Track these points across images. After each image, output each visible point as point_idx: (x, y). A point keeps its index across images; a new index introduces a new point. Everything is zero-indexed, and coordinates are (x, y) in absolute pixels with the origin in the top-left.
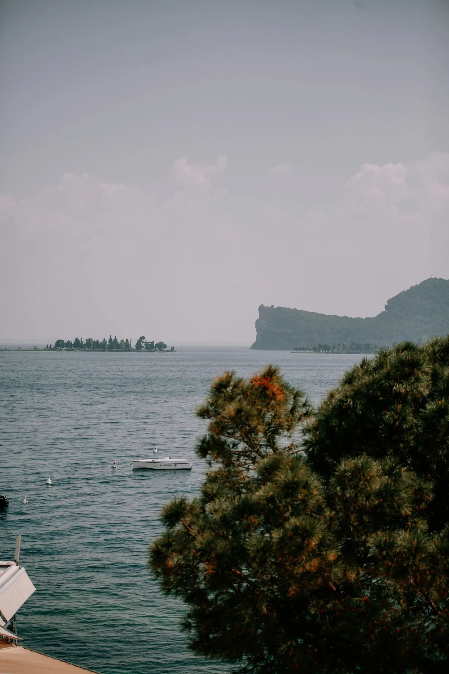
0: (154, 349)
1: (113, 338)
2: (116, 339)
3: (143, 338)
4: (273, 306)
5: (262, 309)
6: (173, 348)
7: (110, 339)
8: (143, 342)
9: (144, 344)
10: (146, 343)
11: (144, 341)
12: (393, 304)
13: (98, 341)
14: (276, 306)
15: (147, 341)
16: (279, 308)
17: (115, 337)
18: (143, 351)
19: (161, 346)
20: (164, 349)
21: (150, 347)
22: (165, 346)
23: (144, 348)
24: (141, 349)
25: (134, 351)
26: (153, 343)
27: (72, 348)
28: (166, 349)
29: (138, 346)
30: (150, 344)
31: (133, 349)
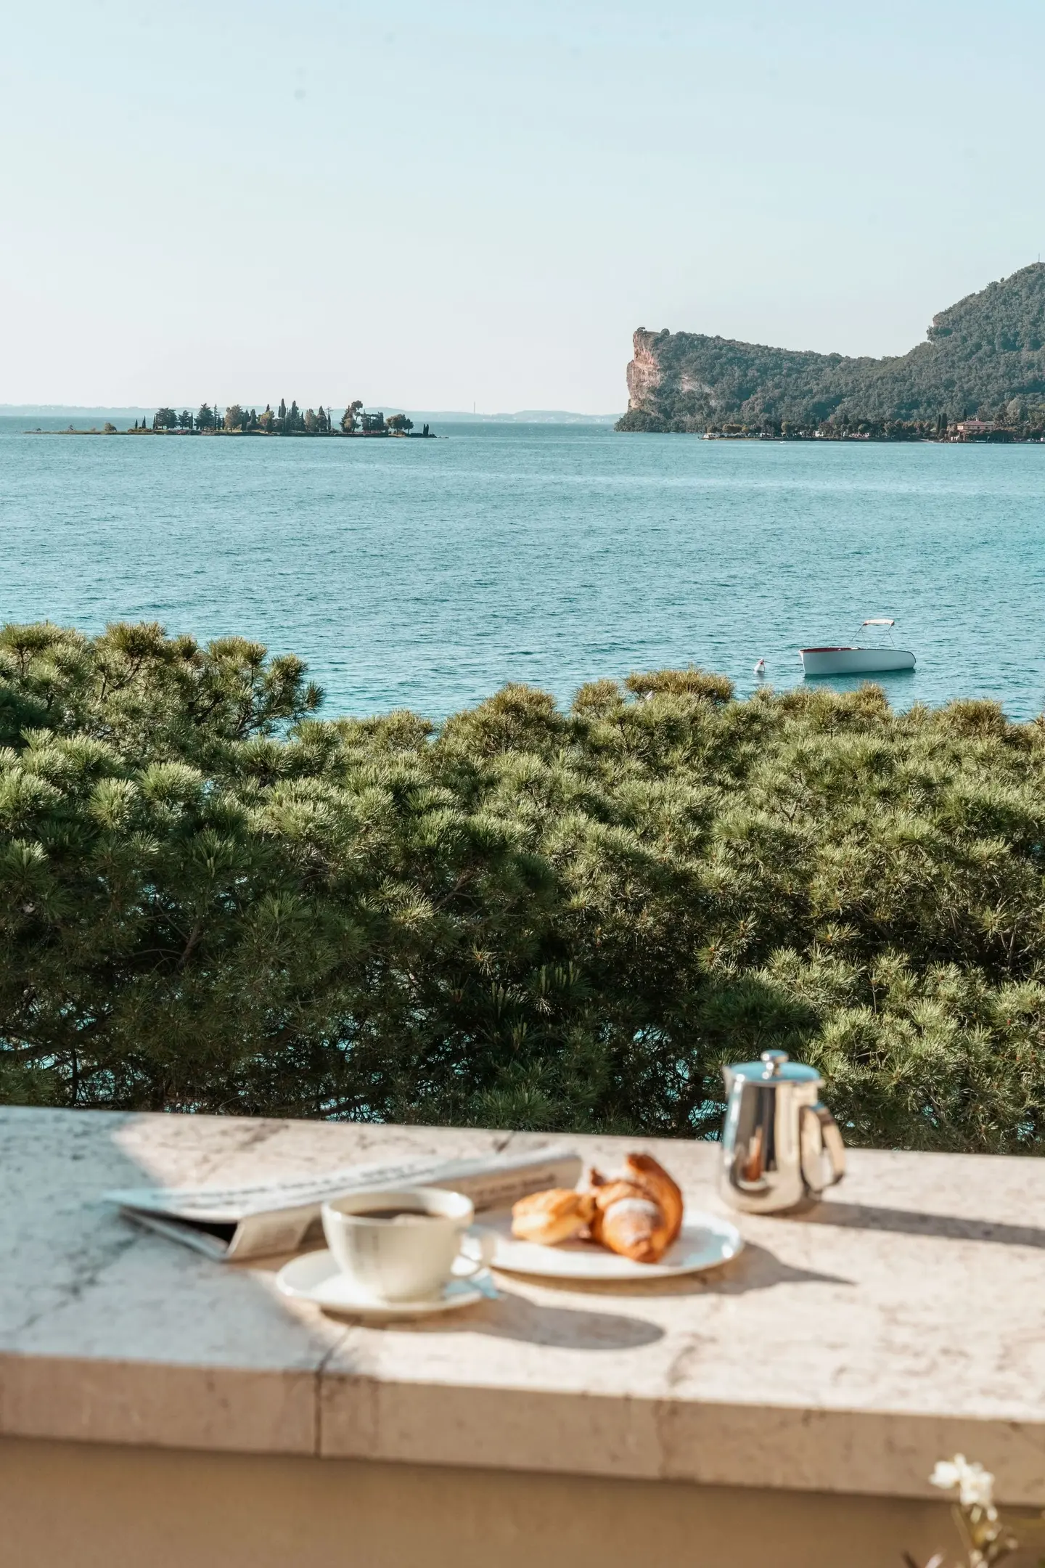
0: (384, 432)
1: (289, 406)
2: (295, 408)
3: (358, 404)
4: (666, 332)
5: (641, 337)
7: (282, 409)
8: (358, 414)
9: (360, 418)
10: (364, 415)
11: (361, 411)
12: (945, 326)
13: (253, 412)
14: (673, 332)
15: (367, 412)
16: (682, 335)
17: (294, 403)
18: (360, 435)
19: (402, 424)
20: (406, 431)
21: (376, 427)
22: (409, 424)
23: (361, 428)
24: (356, 430)
25: (338, 435)
26: (380, 416)
27: (195, 428)
28: (411, 431)
29: (348, 424)
30: (375, 418)
31: (336, 431)
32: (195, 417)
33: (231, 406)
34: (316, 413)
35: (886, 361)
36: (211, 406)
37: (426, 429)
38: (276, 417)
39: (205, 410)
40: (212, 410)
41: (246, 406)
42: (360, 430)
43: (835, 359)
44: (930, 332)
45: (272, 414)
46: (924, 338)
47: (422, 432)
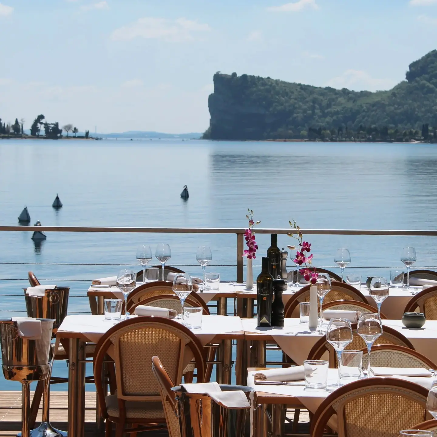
0: (59, 135)
3: (41, 117)
4: (234, 74)
5: (219, 79)
6: (87, 133)
8: (41, 123)
9: (43, 126)
10: (46, 125)
11: (43, 121)
12: (417, 70)
14: (239, 75)
15: (48, 122)
16: (244, 76)
18: (42, 137)
20: (73, 135)
21: (53, 132)
23: (43, 132)
24: (39, 134)
25: (27, 138)
26: (57, 125)
28: (77, 135)
29: (35, 129)
30: (52, 126)
31: (27, 135)
34: (13, 124)
35: (380, 93)
42: (42, 134)
43: (345, 91)
47: (84, 135)
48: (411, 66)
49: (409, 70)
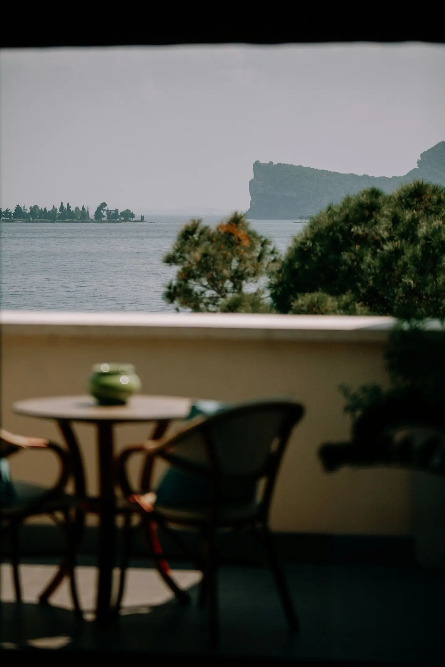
0: (119, 220)
1: (65, 206)
2: (69, 207)
3: (104, 205)
4: (271, 163)
5: (257, 166)
7: (62, 207)
8: (104, 210)
9: (105, 212)
10: (107, 211)
11: (106, 208)
13: (45, 209)
14: (275, 163)
15: (110, 209)
16: (279, 165)
17: (68, 204)
18: (105, 222)
19: (128, 216)
20: (131, 219)
21: (114, 217)
22: (133, 216)
23: (106, 217)
24: (103, 219)
25: (93, 222)
26: (117, 211)
27: (12, 218)
28: (134, 219)
29: (98, 215)
30: (113, 212)
31: (92, 220)
32: (13, 212)
33: (32, 206)
34: (81, 209)
36: (22, 206)
37: (142, 218)
38: (58, 211)
39: (18, 208)
40: (22, 208)
41: (41, 207)
42: (105, 219)
44: (419, 162)
45: (56, 210)
46: (416, 166)
47: (140, 219)
48: (422, 155)
49: (420, 159)
